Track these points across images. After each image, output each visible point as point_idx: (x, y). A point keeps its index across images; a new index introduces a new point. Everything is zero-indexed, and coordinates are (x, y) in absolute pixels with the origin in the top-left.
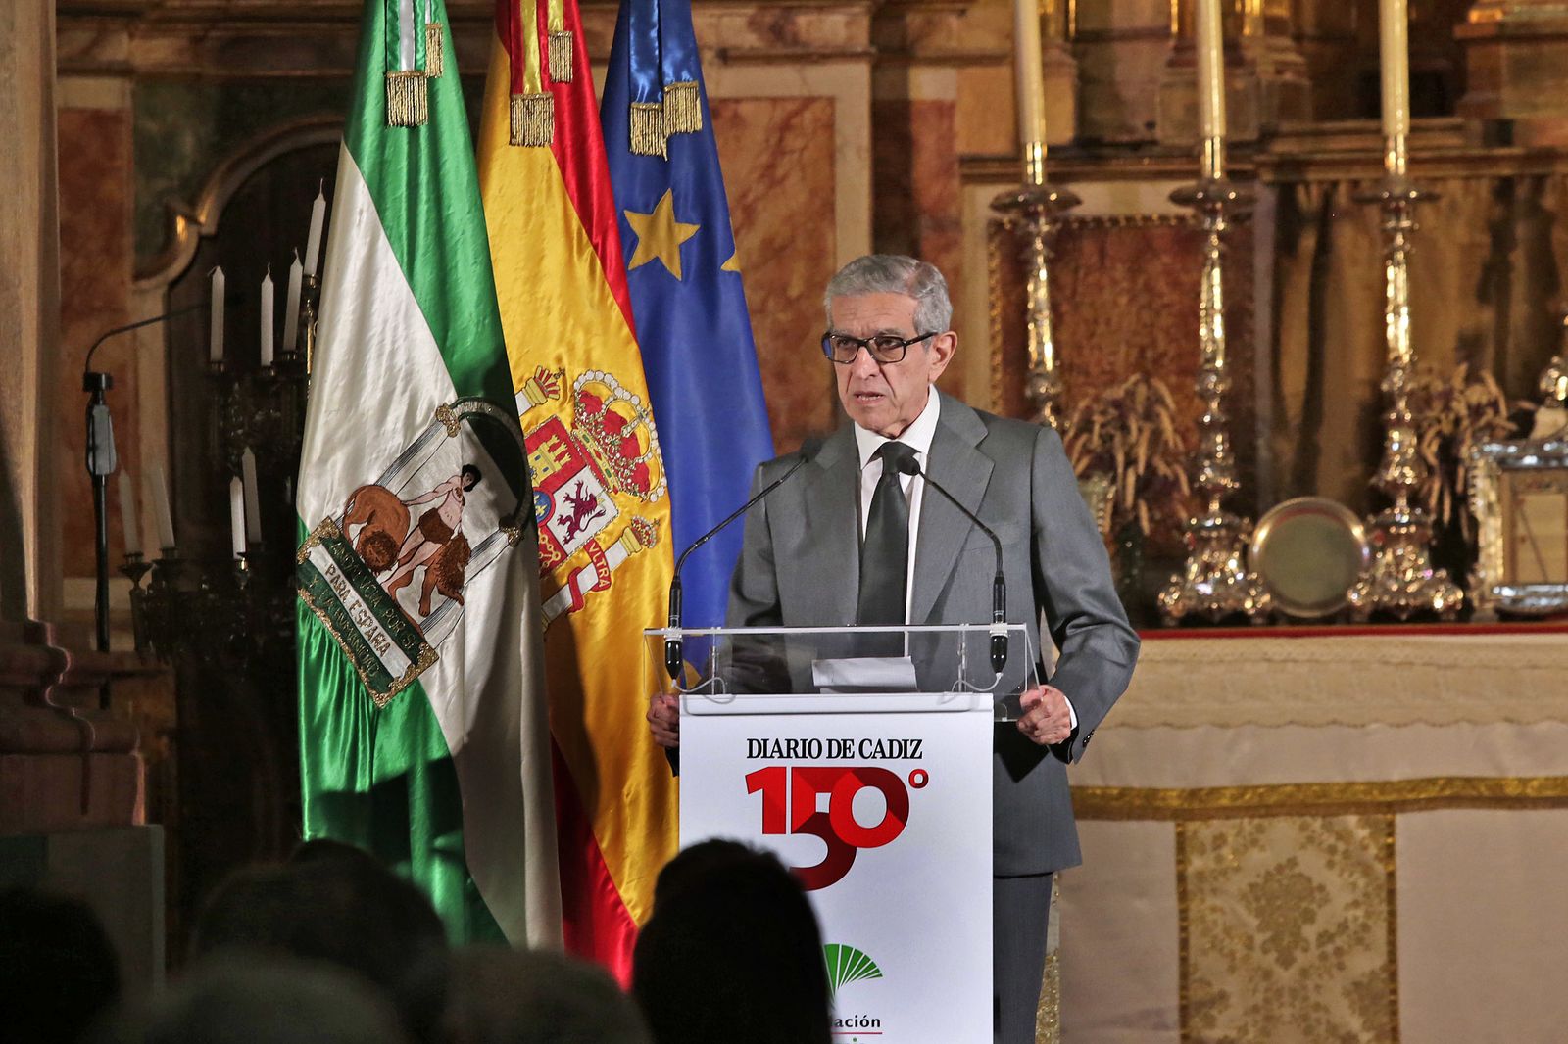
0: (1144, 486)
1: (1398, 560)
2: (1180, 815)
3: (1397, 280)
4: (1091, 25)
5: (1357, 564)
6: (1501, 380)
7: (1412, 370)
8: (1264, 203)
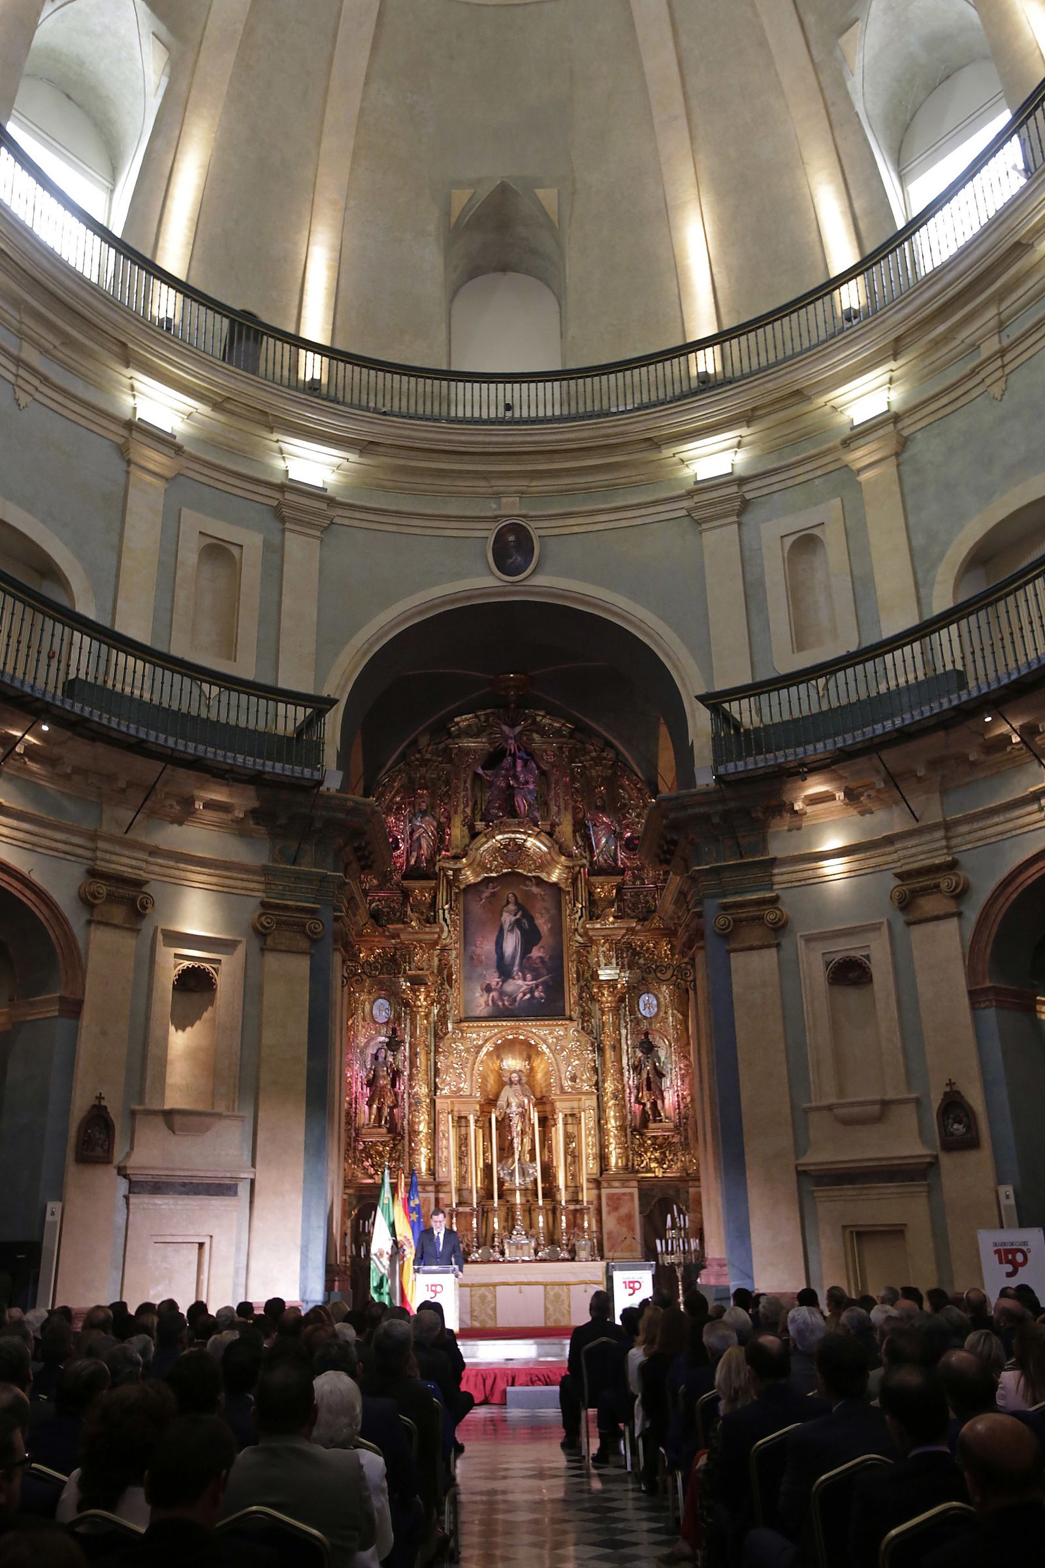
1: (496, 1255)
2: (471, 1287)
3: (496, 1219)
4: (461, 1189)
5: (491, 1255)
6: (508, 1232)
7: (498, 1230)
8: (481, 1210)
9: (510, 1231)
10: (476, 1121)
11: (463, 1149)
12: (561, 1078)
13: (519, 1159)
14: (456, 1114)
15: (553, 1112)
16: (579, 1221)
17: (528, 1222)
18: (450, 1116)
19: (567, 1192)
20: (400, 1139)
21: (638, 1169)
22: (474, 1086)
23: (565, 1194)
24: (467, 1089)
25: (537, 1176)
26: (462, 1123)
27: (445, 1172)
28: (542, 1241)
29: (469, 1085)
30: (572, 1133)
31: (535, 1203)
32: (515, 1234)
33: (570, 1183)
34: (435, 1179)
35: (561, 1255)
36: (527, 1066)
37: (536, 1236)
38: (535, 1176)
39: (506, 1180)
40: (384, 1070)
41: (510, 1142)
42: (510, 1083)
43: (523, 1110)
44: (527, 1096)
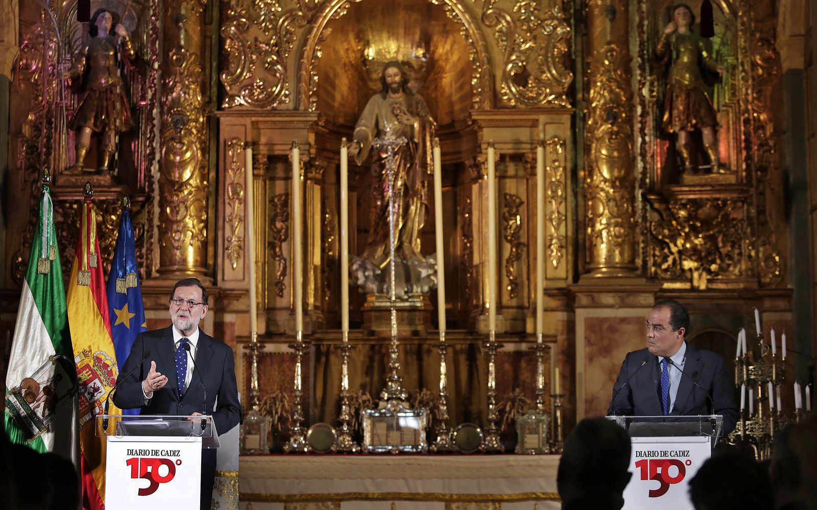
0: (280, 419)
1: (344, 439)
2: (285, 501)
3: (345, 368)
4: (271, 306)
5: (333, 440)
6: (371, 395)
7: (348, 391)
8: (312, 349)
9: (374, 392)
10: (308, 167)
11: (279, 225)
12: (493, 77)
13: (399, 248)
14: (263, 150)
15: (477, 149)
16: (525, 376)
17: (415, 376)
18: (249, 152)
19: (501, 317)
20: (141, 199)
21: (656, 272)
22: (302, 91)
23: (497, 320)
24: (286, 96)
25: (437, 284)
26: (275, 169)
27: (236, 270)
28: (443, 415)
29: (291, 89)
30: (514, 195)
31: (429, 337)
32: (386, 399)
33: (509, 298)
34: (215, 283)
35: (483, 442)
36: (420, 52)
37: (431, 404)
38: (432, 284)
39: (367, 290)
40: (107, 57)
41: (381, 213)
42: (383, 87)
43: (408, 144)
44: (418, 115)
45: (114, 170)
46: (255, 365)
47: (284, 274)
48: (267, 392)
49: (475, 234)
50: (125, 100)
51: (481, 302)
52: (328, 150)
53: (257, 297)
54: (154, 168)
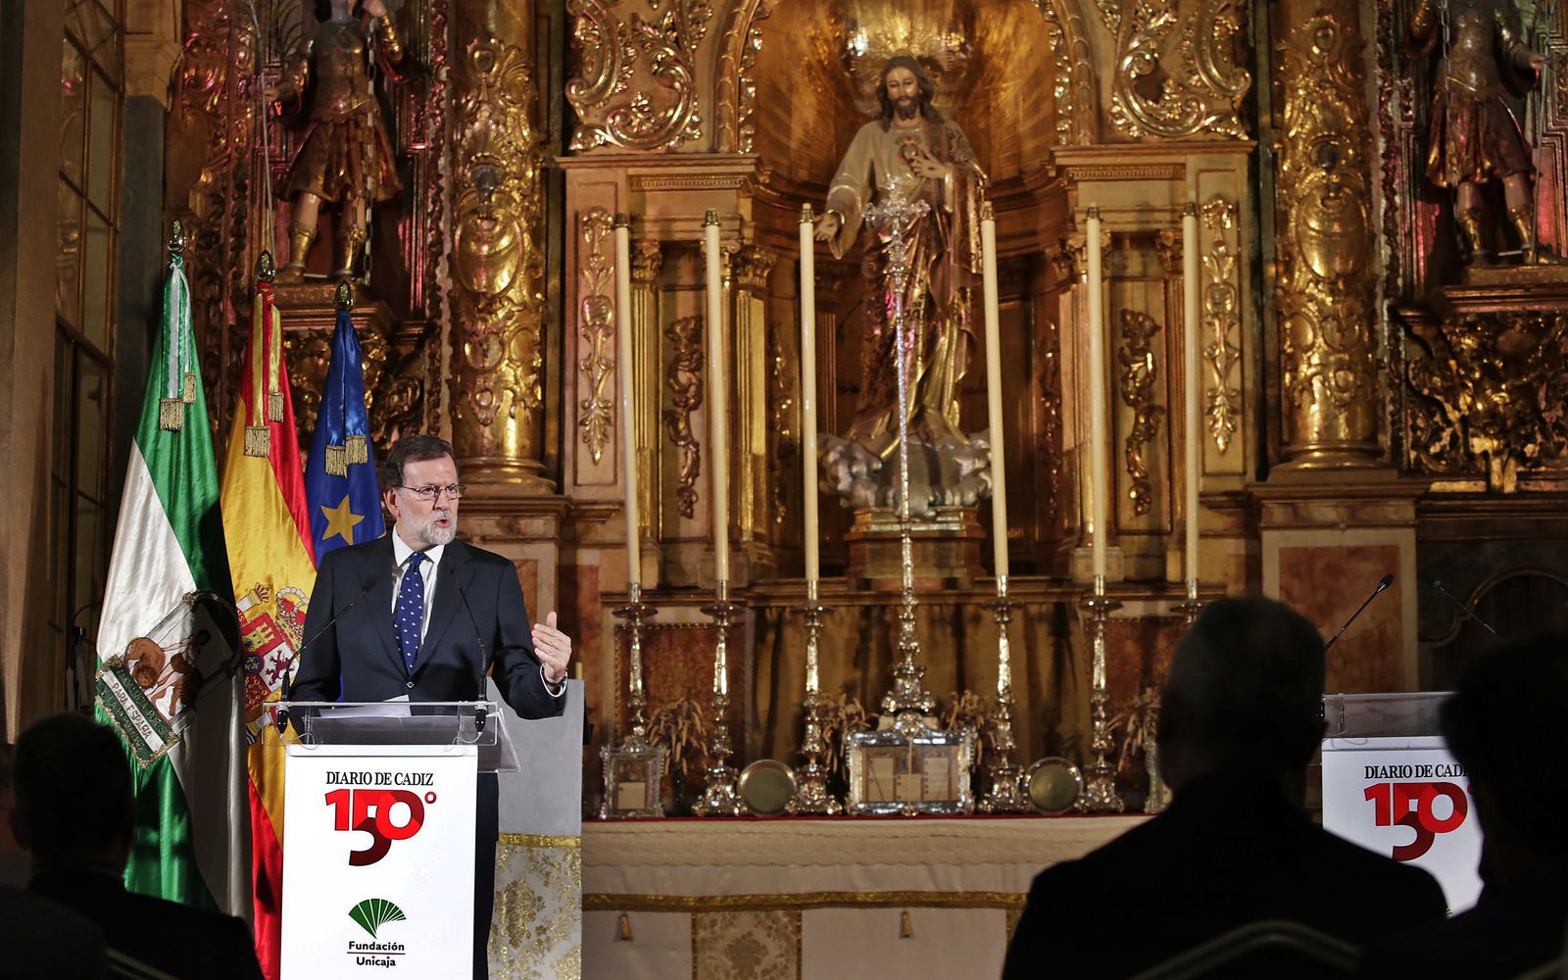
0: (685, 751)
1: (810, 790)
2: (694, 910)
3: (812, 650)
4: (670, 535)
5: (790, 792)
6: (863, 703)
7: (819, 697)
8: (749, 616)
9: (869, 698)
10: (738, 262)
11: (683, 377)
12: (1096, 83)
13: (918, 419)
14: (651, 231)
15: (1066, 223)
17: (949, 667)
18: (623, 234)
19: (1116, 550)
20: (417, 330)
21: (1418, 459)
22: (725, 116)
23: (1108, 556)
24: (694, 125)
25: (991, 490)
26: (675, 269)
27: (600, 465)
28: (1004, 741)
29: (704, 113)
30: (1140, 314)
31: (978, 590)
32: (892, 710)
33: (1132, 514)
34: (559, 489)
35: (1081, 794)
36: (956, 41)
37: (981, 721)
38: (981, 489)
39: (856, 501)
40: (350, 57)
41: (883, 351)
42: (884, 108)
43: (931, 214)
44: (951, 159)
45: (363, 275)
46: (637, 647)
47: (694, 473)
48: (662, 702)
49: (1066, 392)
50: (384, 141)
51: (1079, 524)
52: (778, 232)
53: (642, 518)
54: (441, 272)
